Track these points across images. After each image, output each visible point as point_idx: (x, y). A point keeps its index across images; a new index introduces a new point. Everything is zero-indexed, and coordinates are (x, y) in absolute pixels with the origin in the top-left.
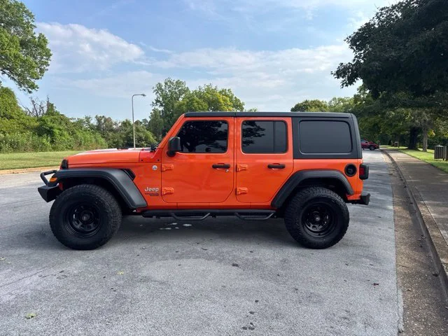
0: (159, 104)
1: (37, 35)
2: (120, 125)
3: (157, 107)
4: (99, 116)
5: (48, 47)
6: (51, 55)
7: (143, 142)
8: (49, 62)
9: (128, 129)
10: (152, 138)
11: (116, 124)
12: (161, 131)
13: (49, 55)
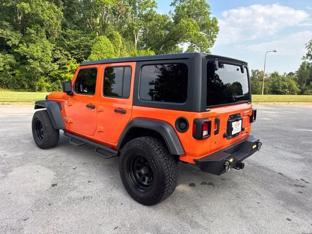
0: (309, 57)
1: (211, 19)
2: (269, 76)
3: (307, 60)
4: (254, 70)
5: (218, 25)
6: (218, 30)
7: (286, 90)
8: (217, 35)
9: (276, 79)
10: (295, 86)
11: (266, 75)
12: (305, 81)
13: (217, 30)
